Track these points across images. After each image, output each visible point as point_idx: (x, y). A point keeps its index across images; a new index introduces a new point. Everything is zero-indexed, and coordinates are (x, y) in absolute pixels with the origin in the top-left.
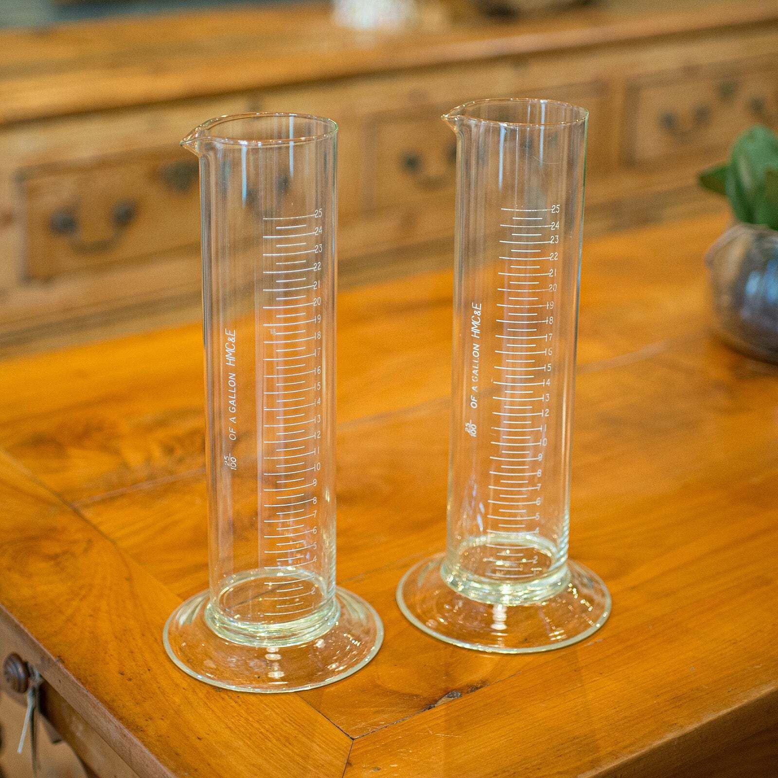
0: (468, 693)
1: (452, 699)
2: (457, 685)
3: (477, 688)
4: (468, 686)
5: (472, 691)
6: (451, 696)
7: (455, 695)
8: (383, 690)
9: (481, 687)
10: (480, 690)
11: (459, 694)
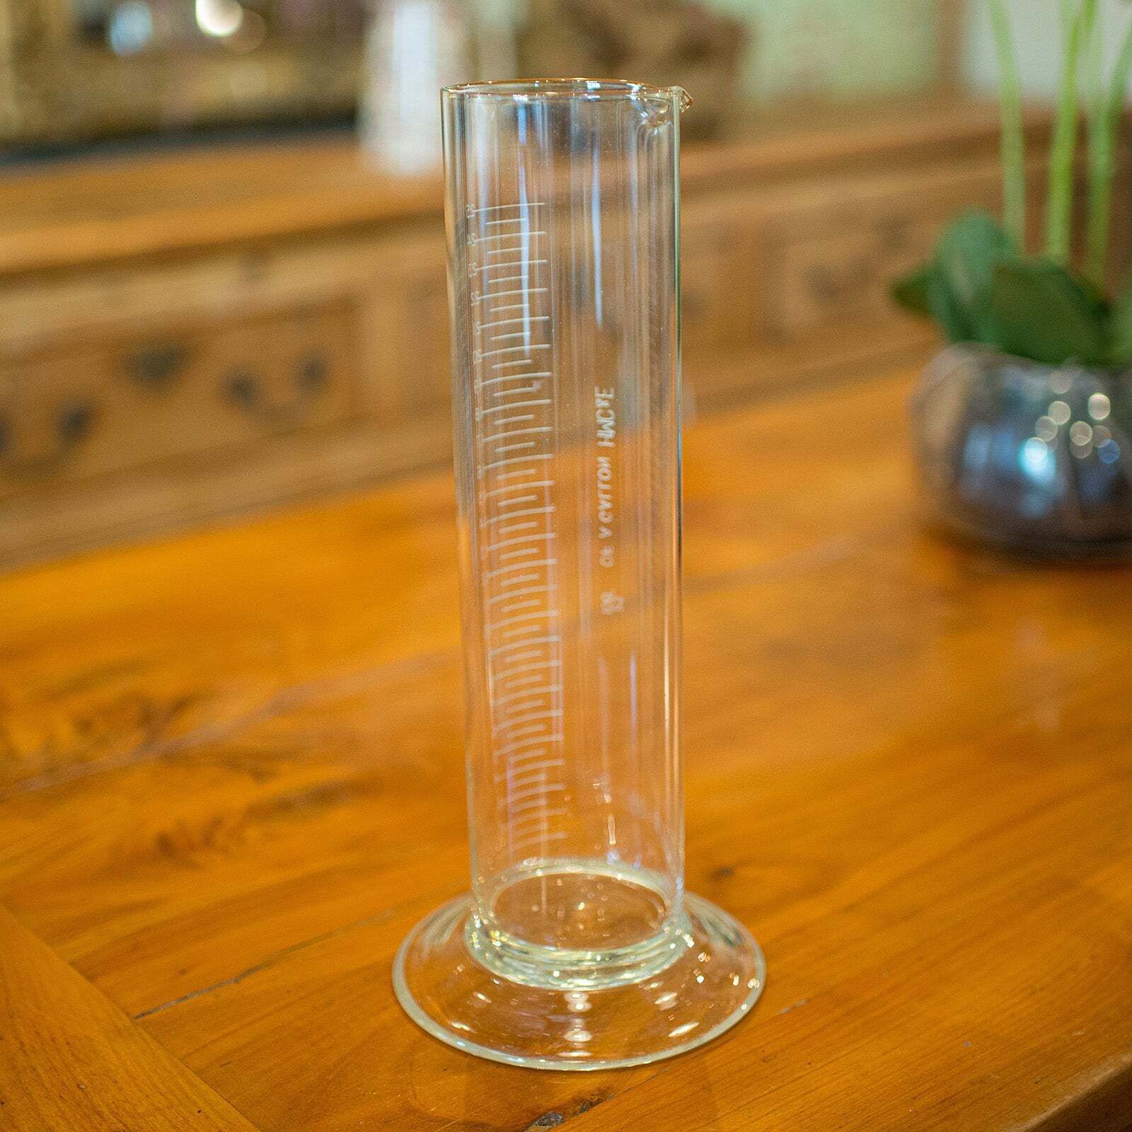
0: (575, 1114)
1: (548, 1127)
2: (556, 1102)
3: (592, 1105)
4: (576, 1101)
5: (582, 1111)
6: (545, 1121)
7: (552, 1120)
8: (422, 1118)
9: (599, 1102)
10: (596, 1107)
11: (561, 1117)
